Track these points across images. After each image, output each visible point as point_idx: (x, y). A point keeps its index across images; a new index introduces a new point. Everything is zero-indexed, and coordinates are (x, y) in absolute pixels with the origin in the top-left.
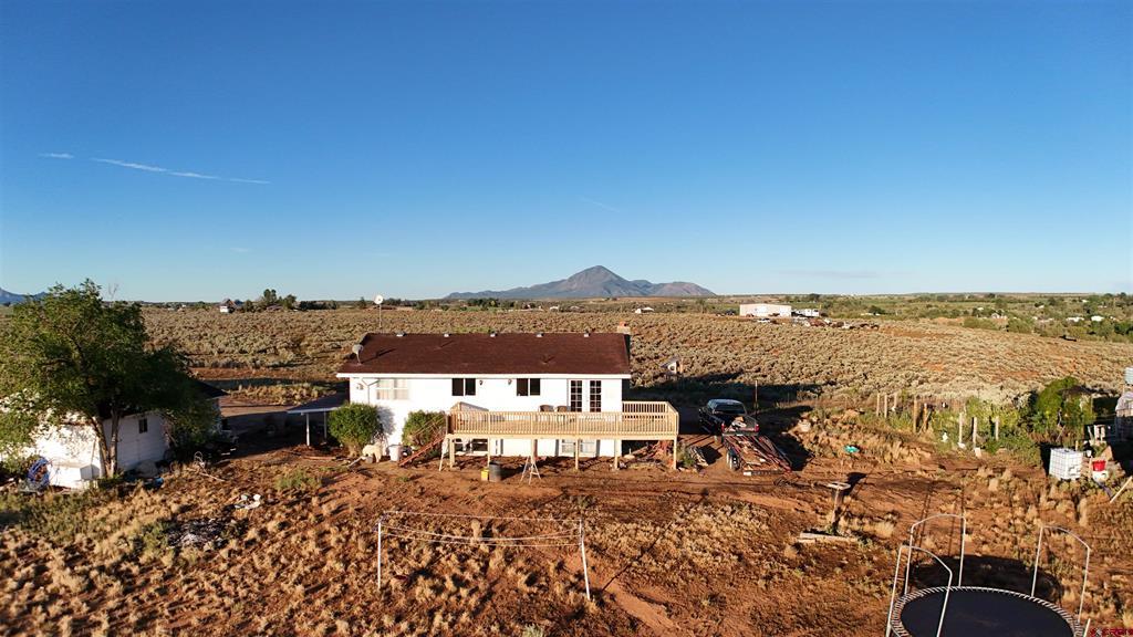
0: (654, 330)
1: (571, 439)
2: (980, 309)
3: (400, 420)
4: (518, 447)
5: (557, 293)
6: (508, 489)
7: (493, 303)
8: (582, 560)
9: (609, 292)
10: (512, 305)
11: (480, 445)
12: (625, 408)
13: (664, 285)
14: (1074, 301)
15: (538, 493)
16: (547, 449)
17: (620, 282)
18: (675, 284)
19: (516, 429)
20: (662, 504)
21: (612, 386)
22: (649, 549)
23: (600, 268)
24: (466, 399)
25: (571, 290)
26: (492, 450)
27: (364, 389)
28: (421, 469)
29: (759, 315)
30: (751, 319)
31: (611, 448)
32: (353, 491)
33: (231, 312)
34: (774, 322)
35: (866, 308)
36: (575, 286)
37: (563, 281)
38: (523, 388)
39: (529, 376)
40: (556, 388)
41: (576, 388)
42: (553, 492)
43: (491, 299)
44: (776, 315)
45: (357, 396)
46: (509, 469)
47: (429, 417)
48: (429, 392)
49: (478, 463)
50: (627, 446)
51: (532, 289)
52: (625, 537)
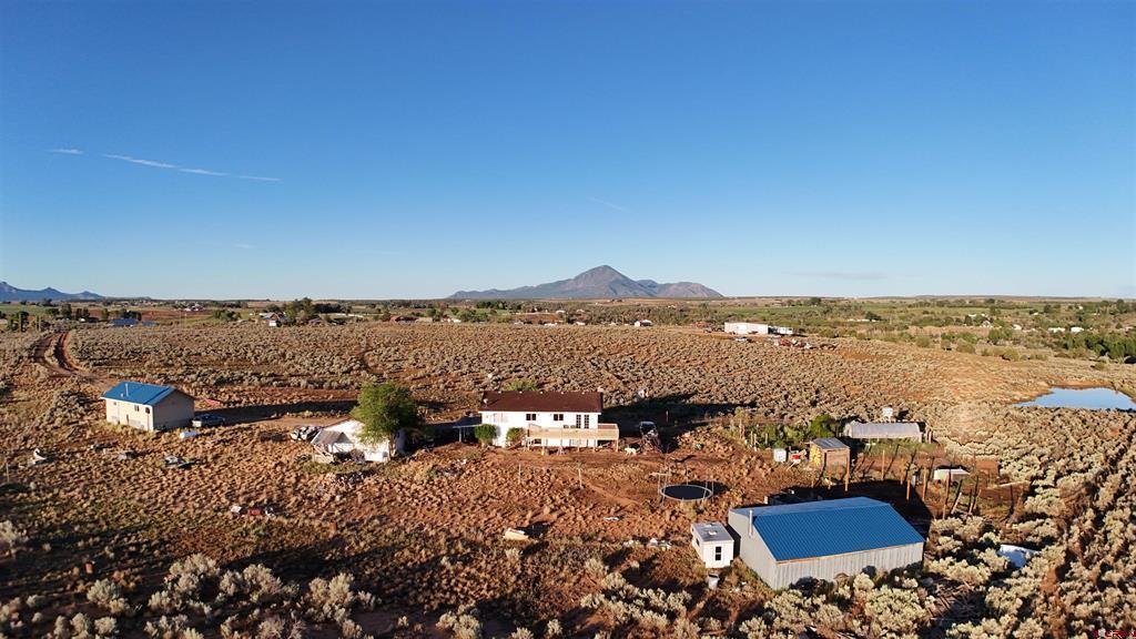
0: (644, 350)
1: (576, 439)
2: (972, 316)
3: (504, 431)
4: (553, 442)
5: (563, 292)
6: (553, 457)
7: (501, 305)
8: (580, 477)
9: (615, 292)
10: (519, 308)
11: (538, 441)
12: (599, 427)
13: (670, 285)
14: (1070, 307)
15: (563, 459)
16: (566, 444)
17: (626, 282)
18: (681, 284)
19: (554, 435)
20: (609, 462)
21: (594, 417)
22: (602, 476)
23: (606, 268)
24: (532, 422)
25: (577, 290)
26: (543, 444)
27: (488, 418)
28: (516, 451)
29: (739, 332)
30: (732, 337)
31: (592, 443)
32: (493, 458)
33: (278, 326)
34: (750, 341)
35: (863, 313)
36: (580, 286)
37: (569, 280)
38: (556, 418)
39: (559, 413)
40: (570, 418)
41: (579, 417)
42: (569, 459)
43: (499, 302)
44: (754, 333)
45: (485, 421)
46: (552, 451)
47: (518, 430)
48: (516, 419)
49: (539, 449)
50: (600, 442)
51: (537, 288)
52: (593, 472)
